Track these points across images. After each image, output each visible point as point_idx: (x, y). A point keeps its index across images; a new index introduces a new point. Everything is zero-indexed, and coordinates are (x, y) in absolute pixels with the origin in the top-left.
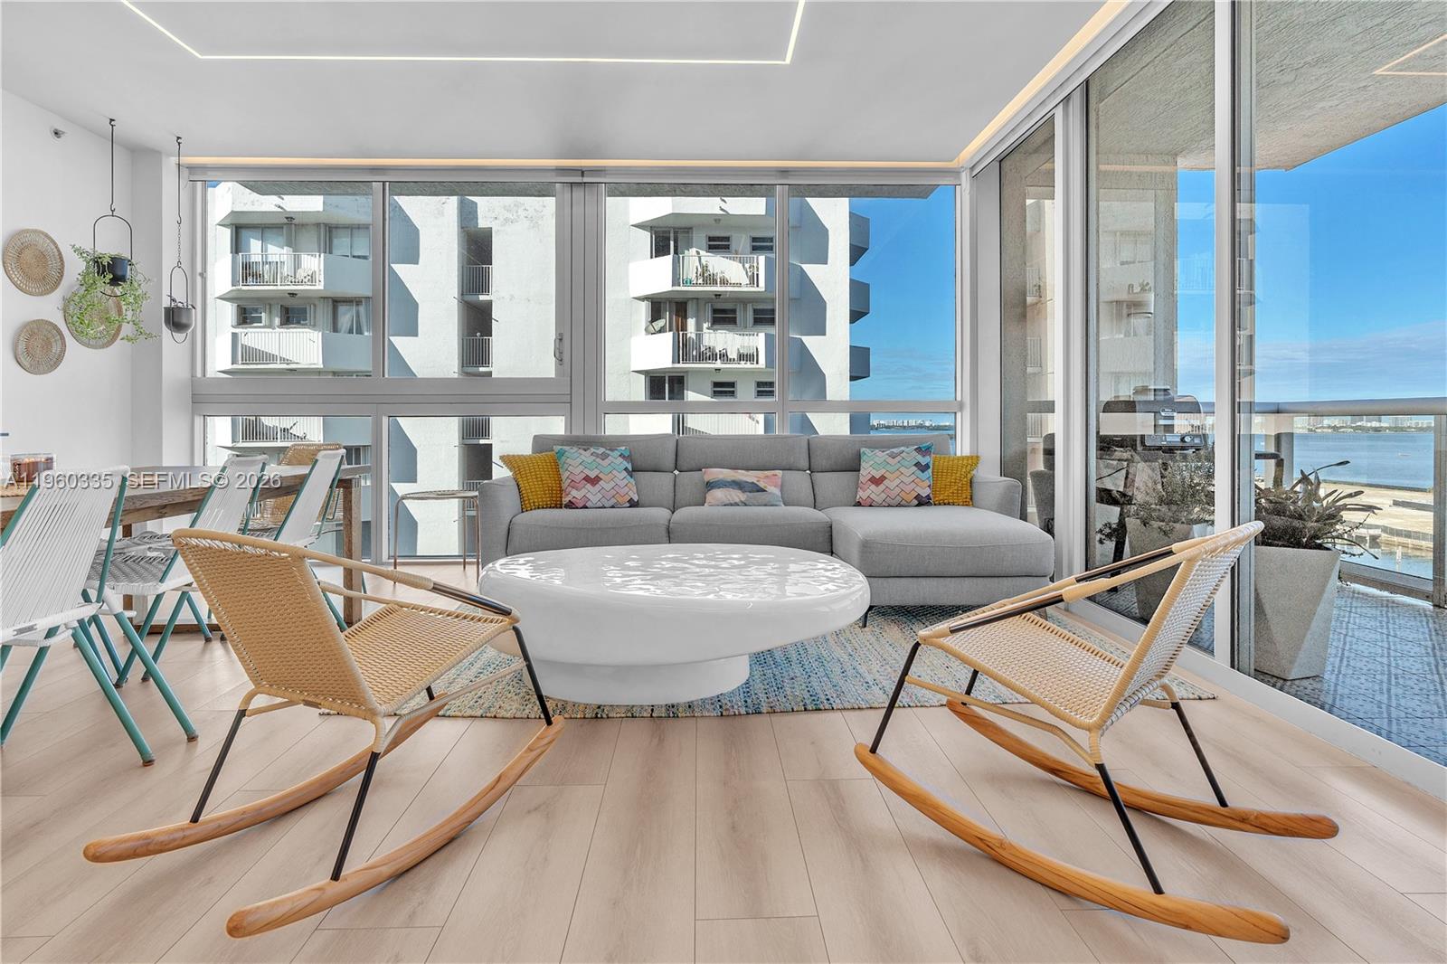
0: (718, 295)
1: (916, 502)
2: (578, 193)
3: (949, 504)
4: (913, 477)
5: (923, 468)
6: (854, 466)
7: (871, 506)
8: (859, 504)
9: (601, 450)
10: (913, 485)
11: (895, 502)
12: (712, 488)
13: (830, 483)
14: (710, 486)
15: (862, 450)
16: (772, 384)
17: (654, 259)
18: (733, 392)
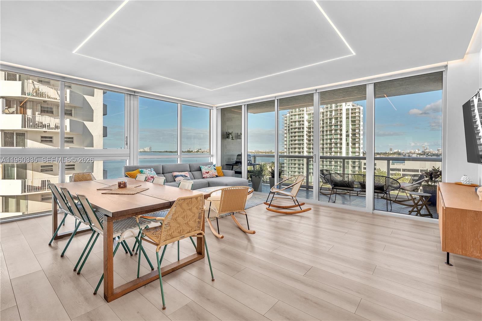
1: (216, 176)
4: (214, 171)
5: (215, 169)
6: (200, 170)
8: (204, 178)
9: (149, 170)
10: (215, 173)
11: (212, 177)
12: (177, 177)
13: (197, 174)
14: (176, 177)
15: (201, 166)
16: (72, 138)
17: (7, 81)
18: (51, 141)
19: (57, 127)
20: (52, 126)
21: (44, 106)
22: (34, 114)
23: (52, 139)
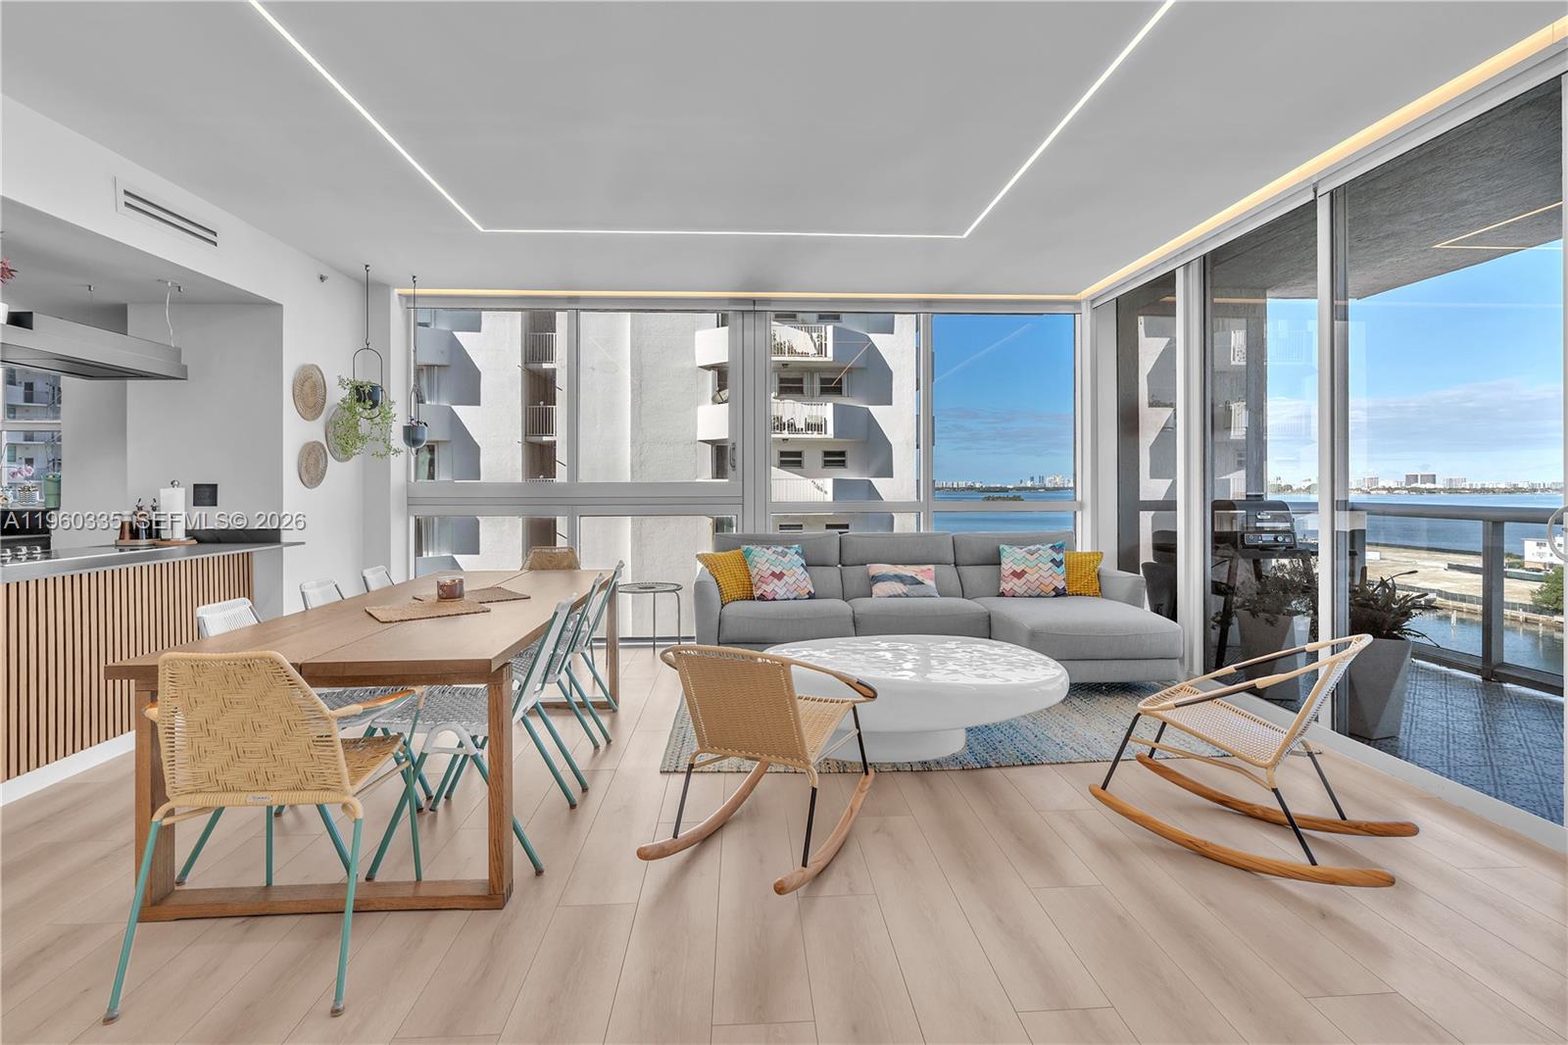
0: (785, 365)
1: (1054, 594)
3: (1081, 595)
4: (1050, 572)
5: (1058, 564)
6: (995, 561)
7: (1013, 596)
8: (1002, 595)
9: (780, 549)
10: (1051, 579)
11: (1034, 594)
12: (877, 582)
13: (975, 575)
14: (875, 579)
15: (1001, 547)
16: (842, 454)
17: (720, 328)
18: (800, 462)
19: (810, 427)
20: (801, 425)
21: (785, 375)
23: (800, 456)
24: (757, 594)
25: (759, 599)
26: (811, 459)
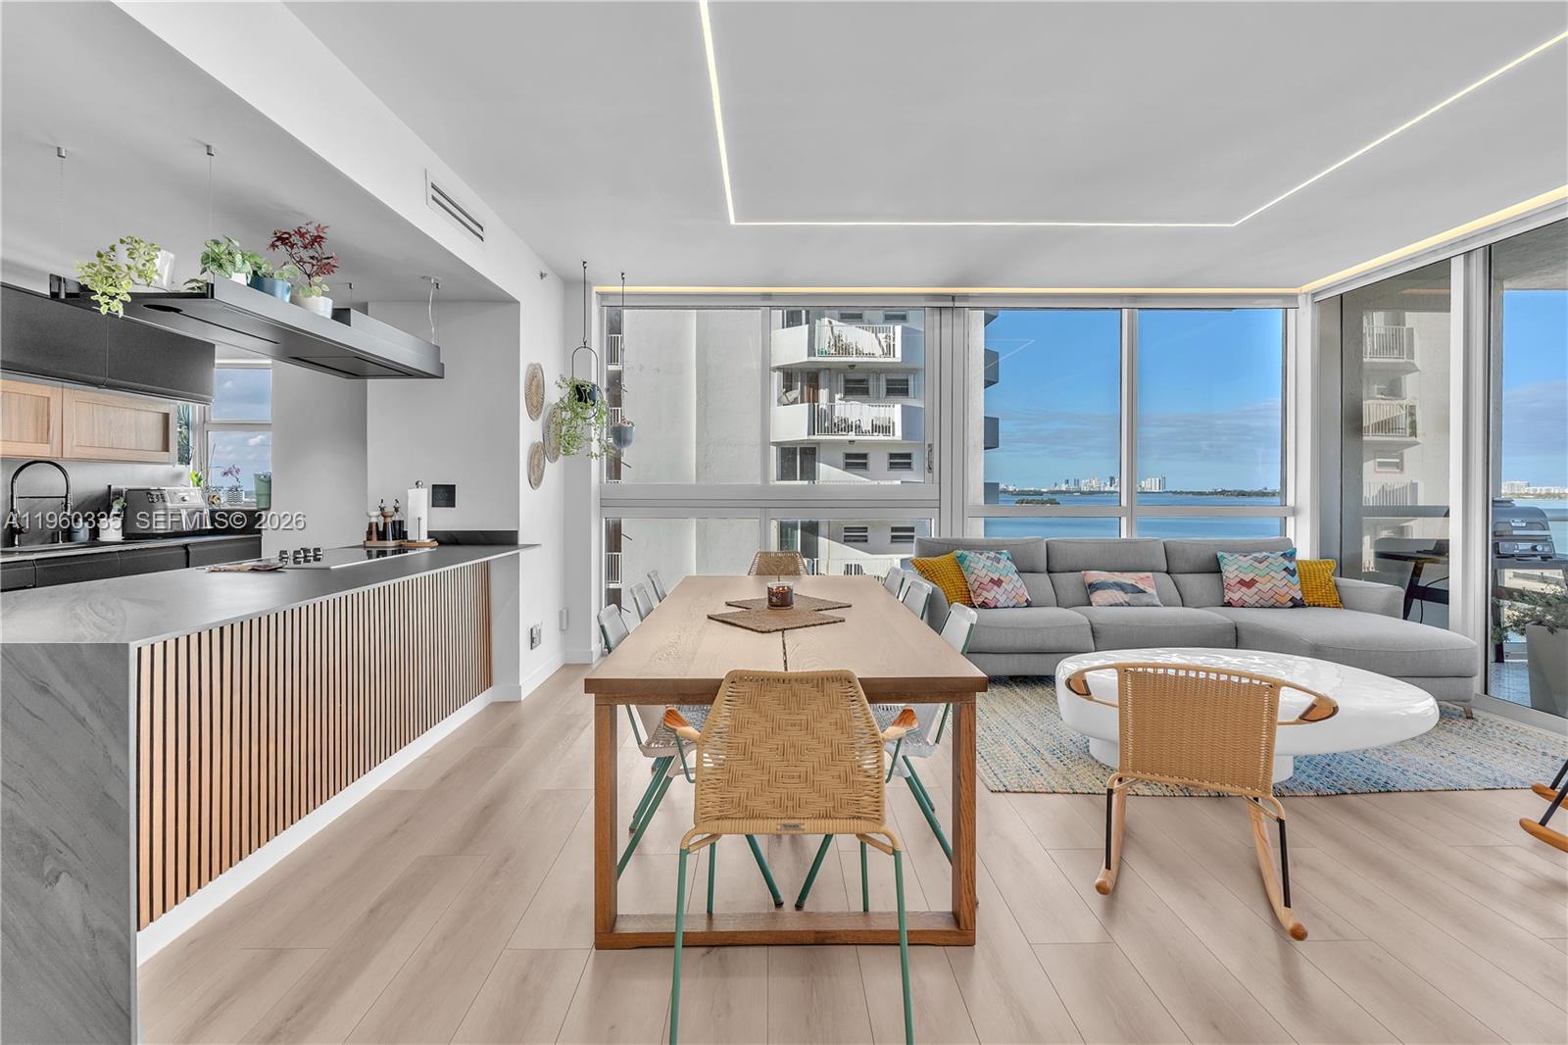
0: (852, 366)
1: (1291, 604)
2: (947, 316)
3: (1319, 606)
4: (1285, 581)
5: (1292, 573)
6: (1214, 568)
7: (1242, 606)
8: (1229, 604)
9: (992, 555)
10: (1286, 589)
11: (1268, 604)
13: (1195, 583)
14: (1093, 587)
15: (1219, 554)
16: (908, 456)
17: (786, 330)
18: (865, 464)
19: (876, 429)
20: (866, 426)
21: (852, 376)
22: (831, 399)
23: (866, 459)
24: (977, 601)
25: (981, 606)
26: (878, 461)
